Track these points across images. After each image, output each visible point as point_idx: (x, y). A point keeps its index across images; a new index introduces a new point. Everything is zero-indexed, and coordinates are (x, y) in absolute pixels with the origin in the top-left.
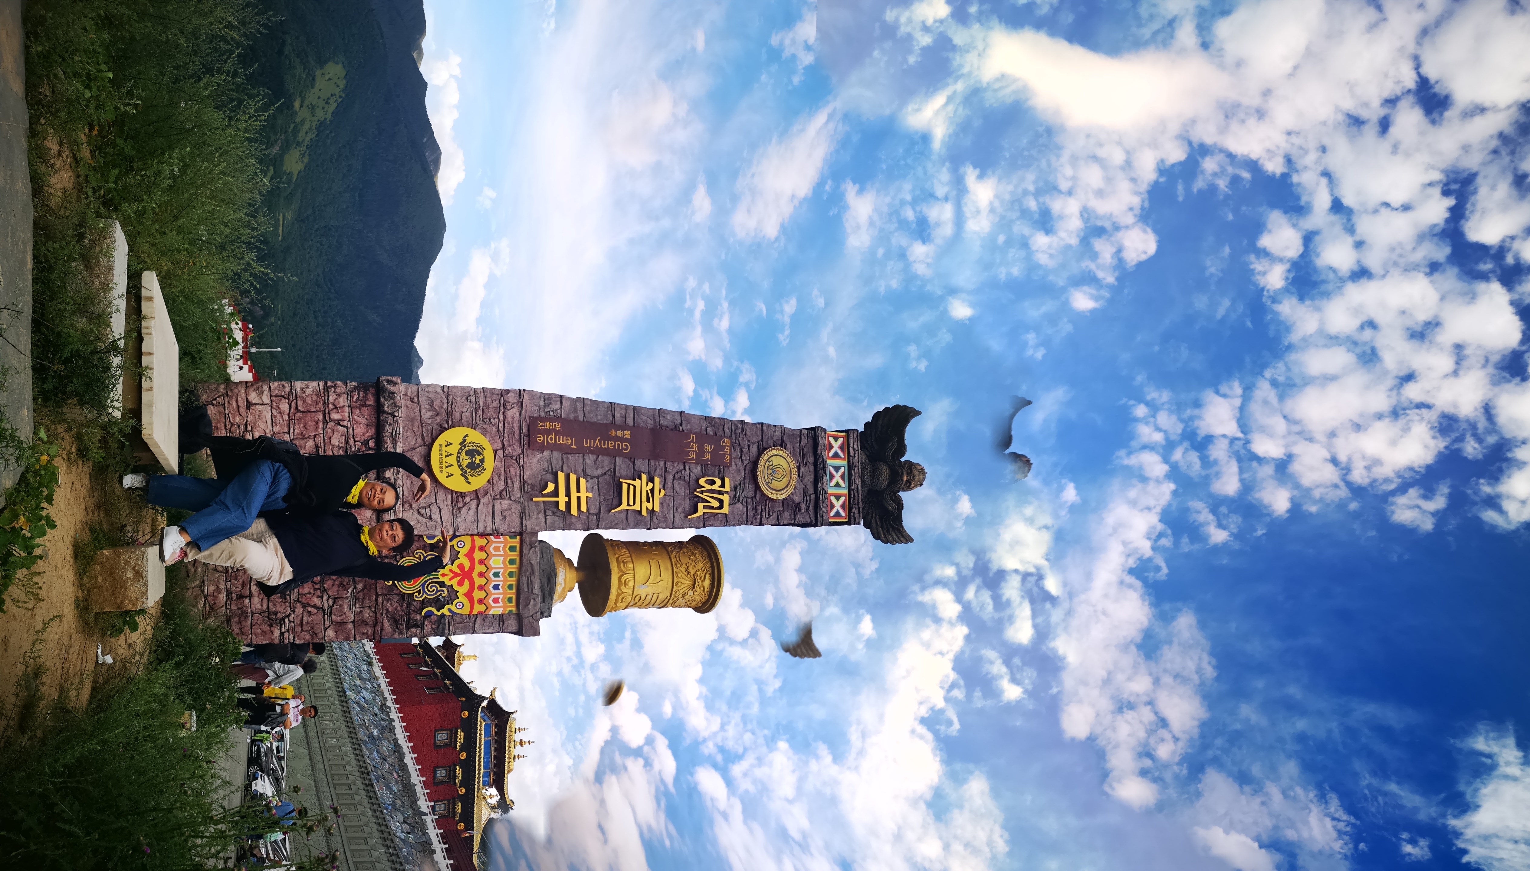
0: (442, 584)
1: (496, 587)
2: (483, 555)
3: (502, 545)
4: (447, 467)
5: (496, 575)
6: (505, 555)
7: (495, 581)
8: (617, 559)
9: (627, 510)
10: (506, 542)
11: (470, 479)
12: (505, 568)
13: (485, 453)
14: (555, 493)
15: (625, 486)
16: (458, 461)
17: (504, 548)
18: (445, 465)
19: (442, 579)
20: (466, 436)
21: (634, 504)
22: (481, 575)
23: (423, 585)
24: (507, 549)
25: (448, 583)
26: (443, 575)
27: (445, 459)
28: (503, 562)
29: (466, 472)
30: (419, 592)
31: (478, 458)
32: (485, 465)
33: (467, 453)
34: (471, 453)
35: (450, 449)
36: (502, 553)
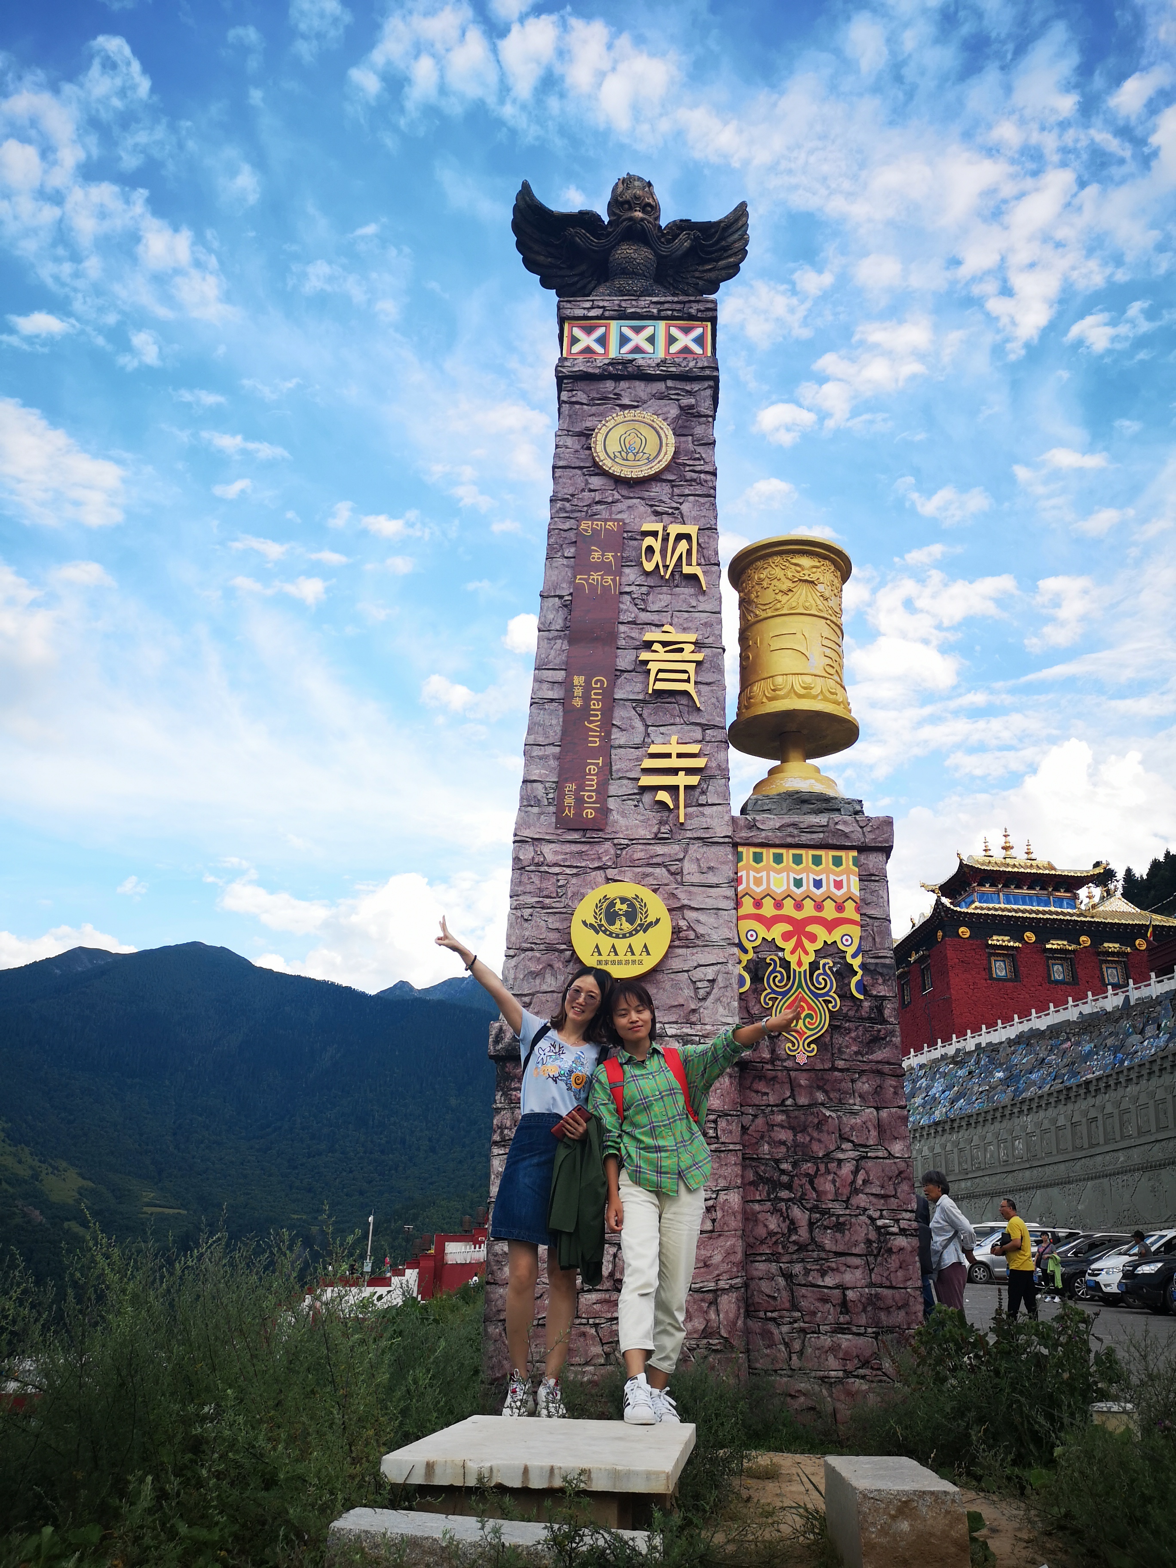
0: (814, 966)
1: (818, 884)
2: (768, 903)
3: (752, 873)
4: (633, 954)
5: (798, 883)
6: (768, 869)
7: (808, 886)
8: (770, 699)
9: (696, 683)
10: (748, 868)
11: (651, 918)
12: (788, 869)
13: (611, 896)
14: (673, 790)
15: (660, 686)
16: (624, 936)
17: (757, 871)
18: (629, 957)
19: (806, 966)
20: (584, 923)
21: (685, 672)
22: (799, 906)
23: (817, 996)
24: (758, 866)
25: (812, 957)
26: (800, 964)
27: (621, 957)
28: (778, 872)
29: (641, 925)
30: (827, 1002)
31: (618, 906)
32: (630, 895)
33: (612, 923)
34: (612, 917)
35: (605, 950)
36: (764, 874)
